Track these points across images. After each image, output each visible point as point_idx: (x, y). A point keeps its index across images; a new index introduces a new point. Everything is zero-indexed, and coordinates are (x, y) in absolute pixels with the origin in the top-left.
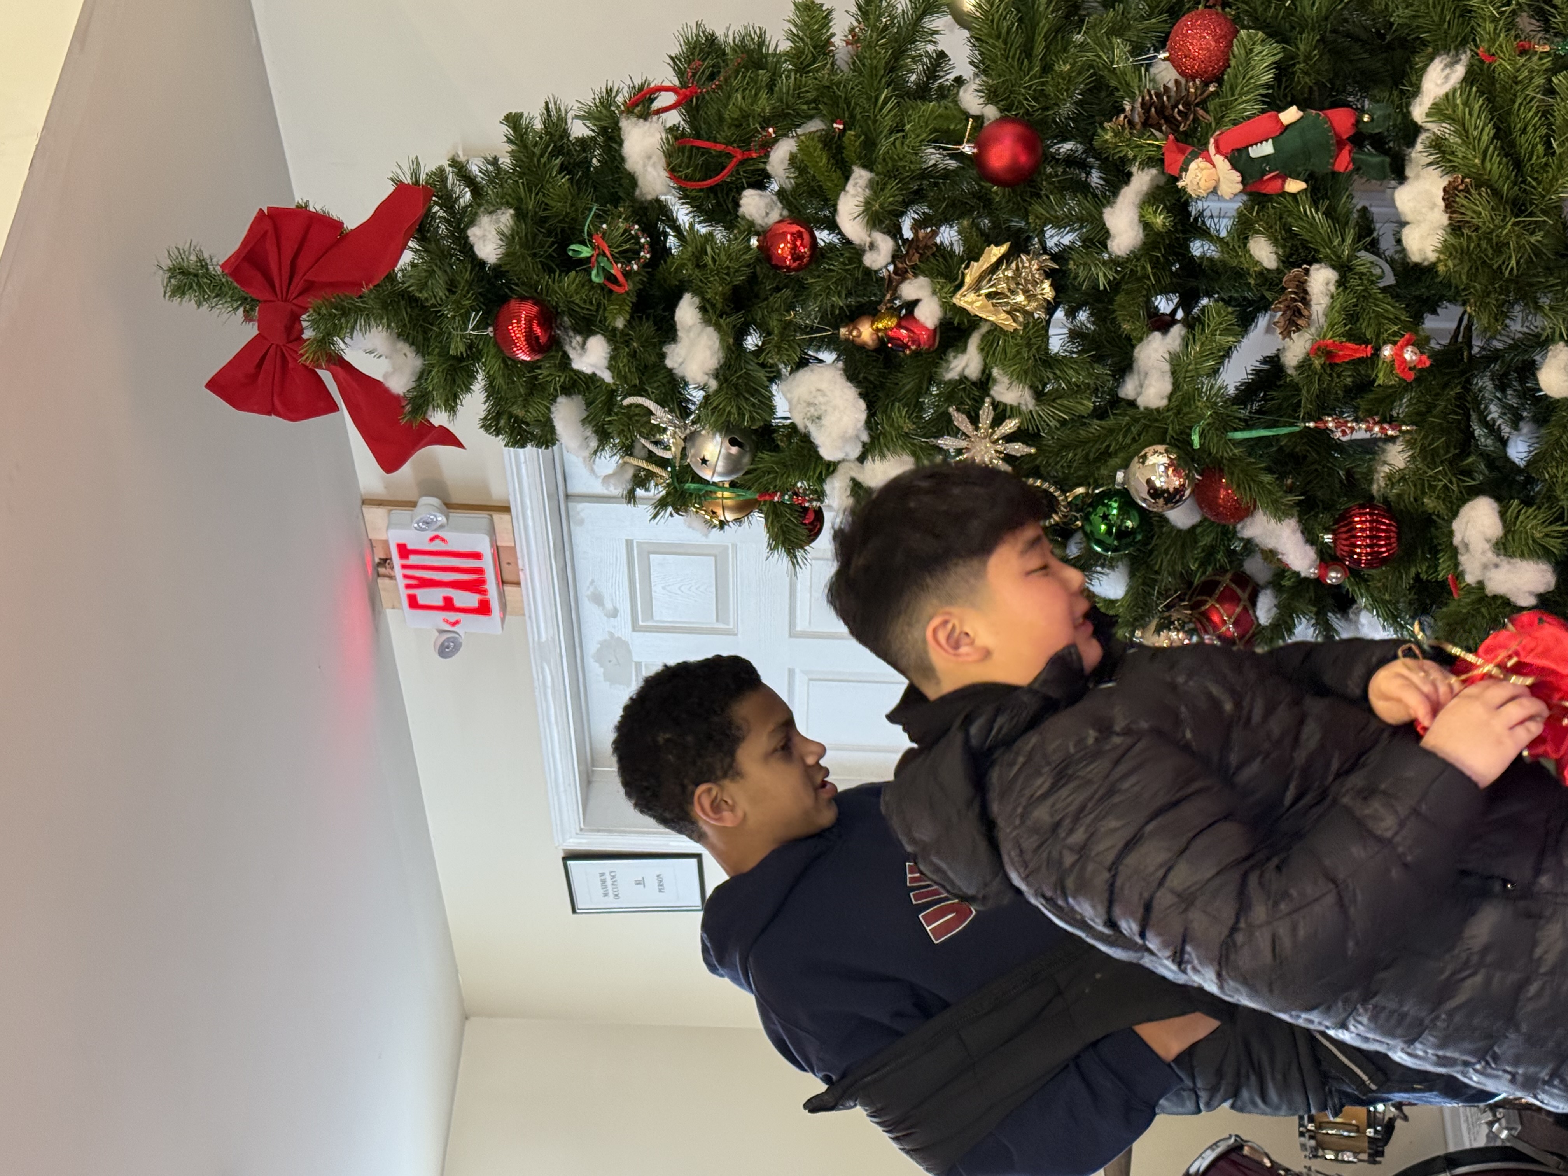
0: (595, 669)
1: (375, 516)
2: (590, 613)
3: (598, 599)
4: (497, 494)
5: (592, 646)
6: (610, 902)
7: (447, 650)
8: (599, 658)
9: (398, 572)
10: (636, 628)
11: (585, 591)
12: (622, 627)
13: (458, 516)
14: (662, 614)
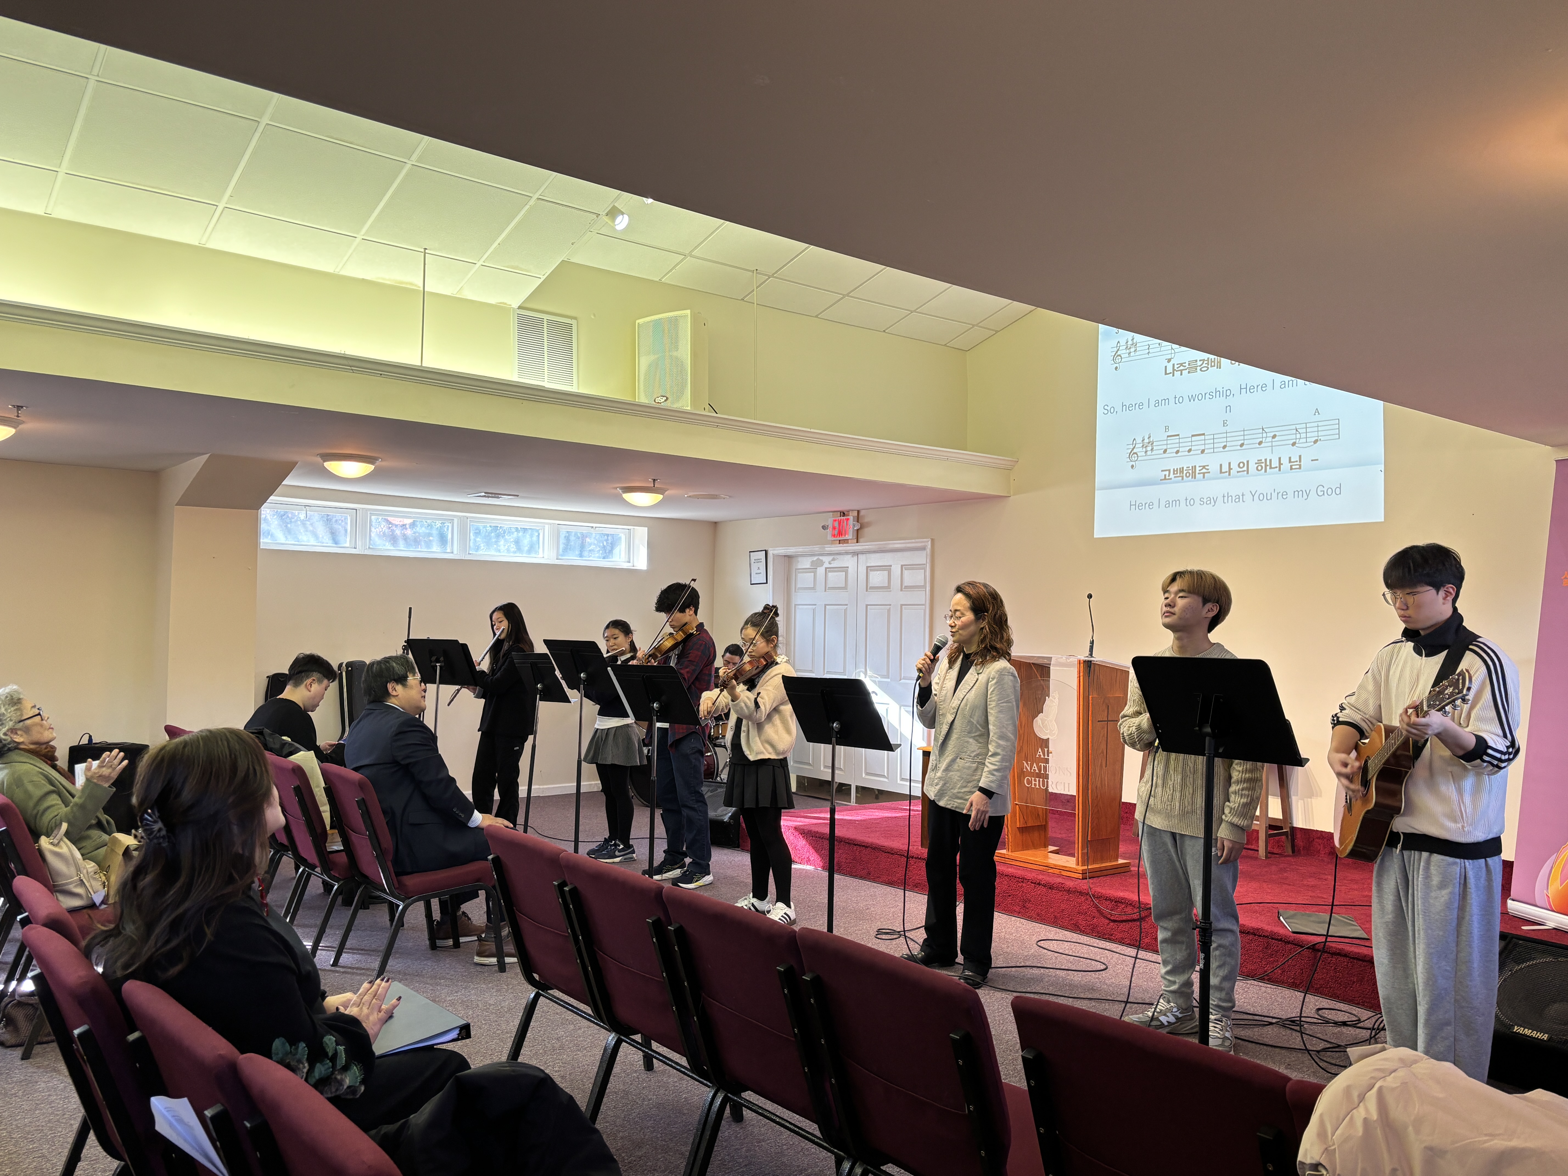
0: (815, 558)
1: (855, 514)
2: (831, 558)
3: (834, 560)
4: (861, 540)
5: (821, 558)
6: (753, 561)
7: (824, 527)
8: (818, 559)
9: (842, 518)
10: (826, 568)
11: (836, 557)
12: (826, 565)
13: (855, 532)
14: (830, 575)
